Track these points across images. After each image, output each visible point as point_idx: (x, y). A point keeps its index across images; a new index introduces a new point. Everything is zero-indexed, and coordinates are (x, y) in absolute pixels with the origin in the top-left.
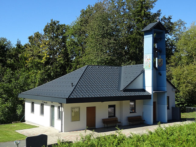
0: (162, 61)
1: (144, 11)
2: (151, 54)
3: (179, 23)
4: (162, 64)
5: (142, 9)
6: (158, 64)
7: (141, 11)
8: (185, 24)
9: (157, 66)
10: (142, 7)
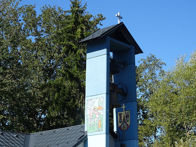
0: (127, 116)
1: (82, 29)
2: (104, 96)
3: (151, 63)
4: (129, 123)
5: (76, 26)
6: (120, 124)
7: (74, 30)
8: (163, 66)
9: (115, 130)
10: (77, 23)
